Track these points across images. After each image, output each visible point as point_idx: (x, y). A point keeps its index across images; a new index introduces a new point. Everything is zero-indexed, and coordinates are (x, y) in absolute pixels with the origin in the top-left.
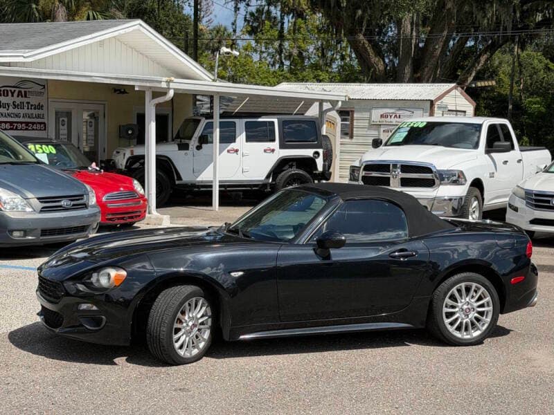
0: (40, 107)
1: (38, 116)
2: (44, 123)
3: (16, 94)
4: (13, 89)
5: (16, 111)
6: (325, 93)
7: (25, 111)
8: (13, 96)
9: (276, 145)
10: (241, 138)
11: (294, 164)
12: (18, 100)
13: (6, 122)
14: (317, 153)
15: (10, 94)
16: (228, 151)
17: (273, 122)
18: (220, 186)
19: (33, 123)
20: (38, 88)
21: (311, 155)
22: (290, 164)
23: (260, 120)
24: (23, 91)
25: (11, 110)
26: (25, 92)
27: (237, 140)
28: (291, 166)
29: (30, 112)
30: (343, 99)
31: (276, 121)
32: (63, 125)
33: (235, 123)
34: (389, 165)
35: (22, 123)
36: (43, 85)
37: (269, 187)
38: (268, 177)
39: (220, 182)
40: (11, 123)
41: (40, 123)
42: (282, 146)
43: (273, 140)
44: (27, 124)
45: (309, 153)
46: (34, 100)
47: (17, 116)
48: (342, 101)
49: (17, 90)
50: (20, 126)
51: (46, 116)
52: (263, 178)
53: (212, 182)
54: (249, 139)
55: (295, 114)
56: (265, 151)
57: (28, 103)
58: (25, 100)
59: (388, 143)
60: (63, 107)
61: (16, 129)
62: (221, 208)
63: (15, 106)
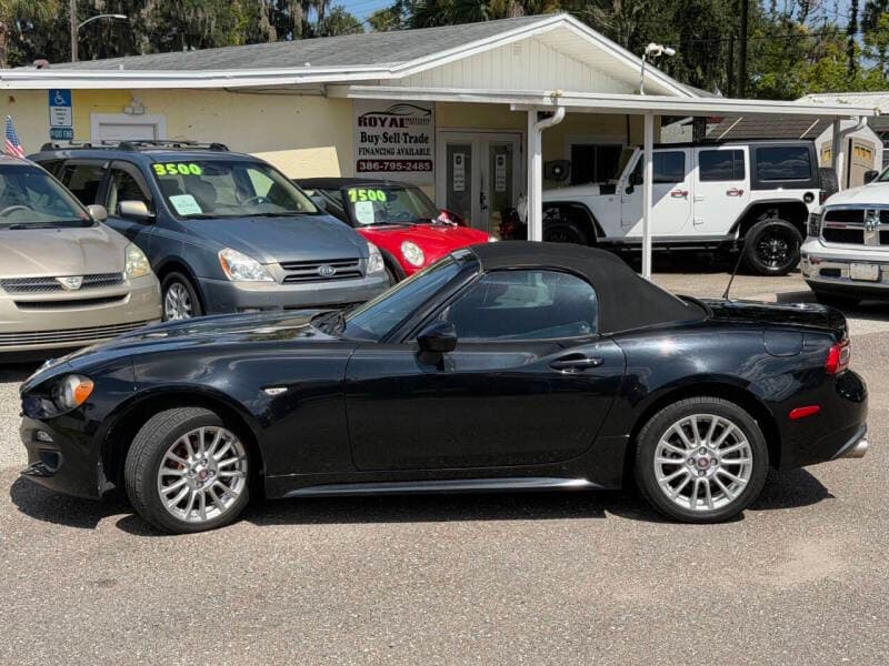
0: (423, 139)
1: (421, 152)
2: (430, 162)
3: (387, 123)
4: (383, 117)
5: (388, 145)
6: (844, 105)
7: (402, 145)
8: (383, 125)
9: (745, 184)
10: (693, 175)
11: (776, 211)
12: (391, 131)
13: (373, 161)
14: (810, 195)
15: (379, 123)
16: (673, 195)
17: (742, 152)
18: (654, 245)
19: (413, 162)
20: (420, 114)
21: (802, 199)
22: (770, 211)
23: (721, 148)
24: (398, 118)
25: (381, 144)
26: (402, 120)
27: (687, 178)
28: (771, 215)
29: (408, 146)
30: (871, 113)
31: (746, 149)
32: (458, 163)
33: (683, 154)
34: (863, 211)
35: (396, 161)
36: (428, 109)
37: (735, 246)
38: (733, 231)
39: (653, 238)
40: (381, 162)
41: (424, 161)
42: (755, 186)
43: (741, 177)
44: (404, 162)
45: (797, 195)
46: (414, 130)
47: (390, 152)
48: (869, 118)
49: (389, 117)
50: (393, 166)
51: (432, 152)
52: (725, 233)
53: (641, 238)
54: (705, 176)
55: (803, 139)
56: (728, 193)
57: (405, 134)
58: (401, 131)
59: (884, 178)
60: (458, 139)
61: (389, 169)
62: (655, 275)
63: (386, 138)
